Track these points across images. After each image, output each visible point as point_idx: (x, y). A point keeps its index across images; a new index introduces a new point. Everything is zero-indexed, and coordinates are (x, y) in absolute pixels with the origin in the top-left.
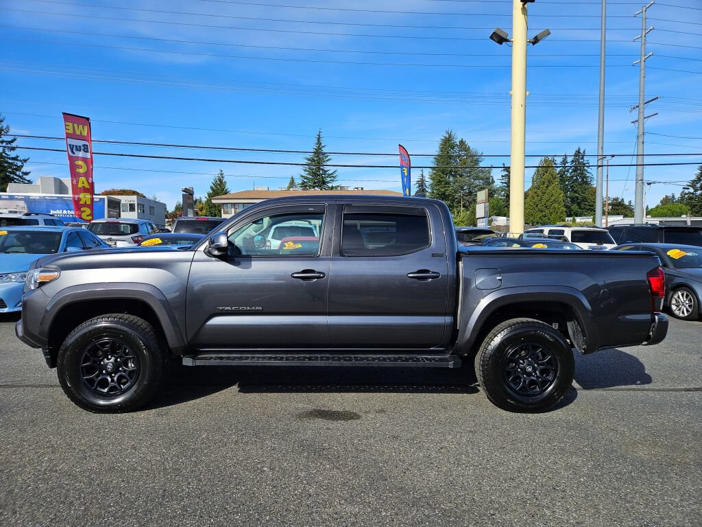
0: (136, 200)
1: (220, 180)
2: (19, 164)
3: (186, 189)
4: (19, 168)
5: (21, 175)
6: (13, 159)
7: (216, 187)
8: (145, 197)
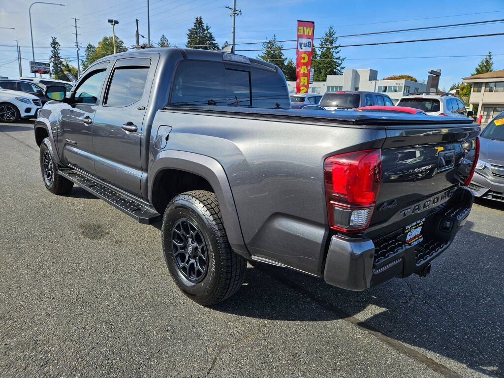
0: (404, 83)
1: (487, 62)
2: (340, 62)
3: (432, 71)
4: (339, 65)
5: (340, 69)
6: (337, 59)
7: (481, 68)
8: (416, 81)
